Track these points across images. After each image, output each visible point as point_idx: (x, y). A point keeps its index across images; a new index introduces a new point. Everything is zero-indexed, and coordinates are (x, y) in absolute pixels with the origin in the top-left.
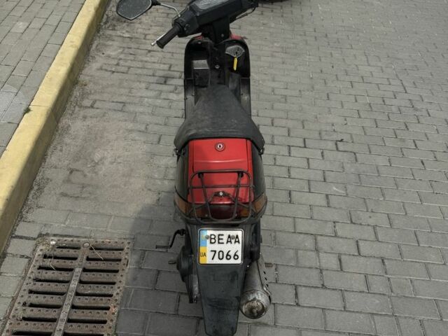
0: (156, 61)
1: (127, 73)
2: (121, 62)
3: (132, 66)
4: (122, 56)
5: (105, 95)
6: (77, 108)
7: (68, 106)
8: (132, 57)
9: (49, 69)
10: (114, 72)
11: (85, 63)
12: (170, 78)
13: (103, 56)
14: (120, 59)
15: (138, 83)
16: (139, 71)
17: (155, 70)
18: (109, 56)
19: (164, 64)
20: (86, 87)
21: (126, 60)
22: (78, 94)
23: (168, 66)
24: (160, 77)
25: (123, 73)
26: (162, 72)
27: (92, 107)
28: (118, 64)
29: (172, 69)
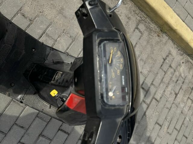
0: (166, 93)
1: (161, 68)
2: (172, 70)
3: (166, 75)
4: (177, 73)
5: (145, 43)
6: (139, 18)
7: (143, 14)
8: (174, 79)
9: (175, 12)
10: (164, 60)
11: (178, 47)
12: (146, 94)
13: (181, 62)
14: (175, 71)
15: (148, 69)
16: (159, 77)
17: (157, 88)
18: (180, 65)
19: (161, 98)
20: (156, 35)
21: (173, 74)
22: (151, 26)
23: (158, 99)
24: (149, 88)
25: (162, 65)
26: (154, 92)
27: (137, 28)
28: (170, 66)
29: (154, 100)
